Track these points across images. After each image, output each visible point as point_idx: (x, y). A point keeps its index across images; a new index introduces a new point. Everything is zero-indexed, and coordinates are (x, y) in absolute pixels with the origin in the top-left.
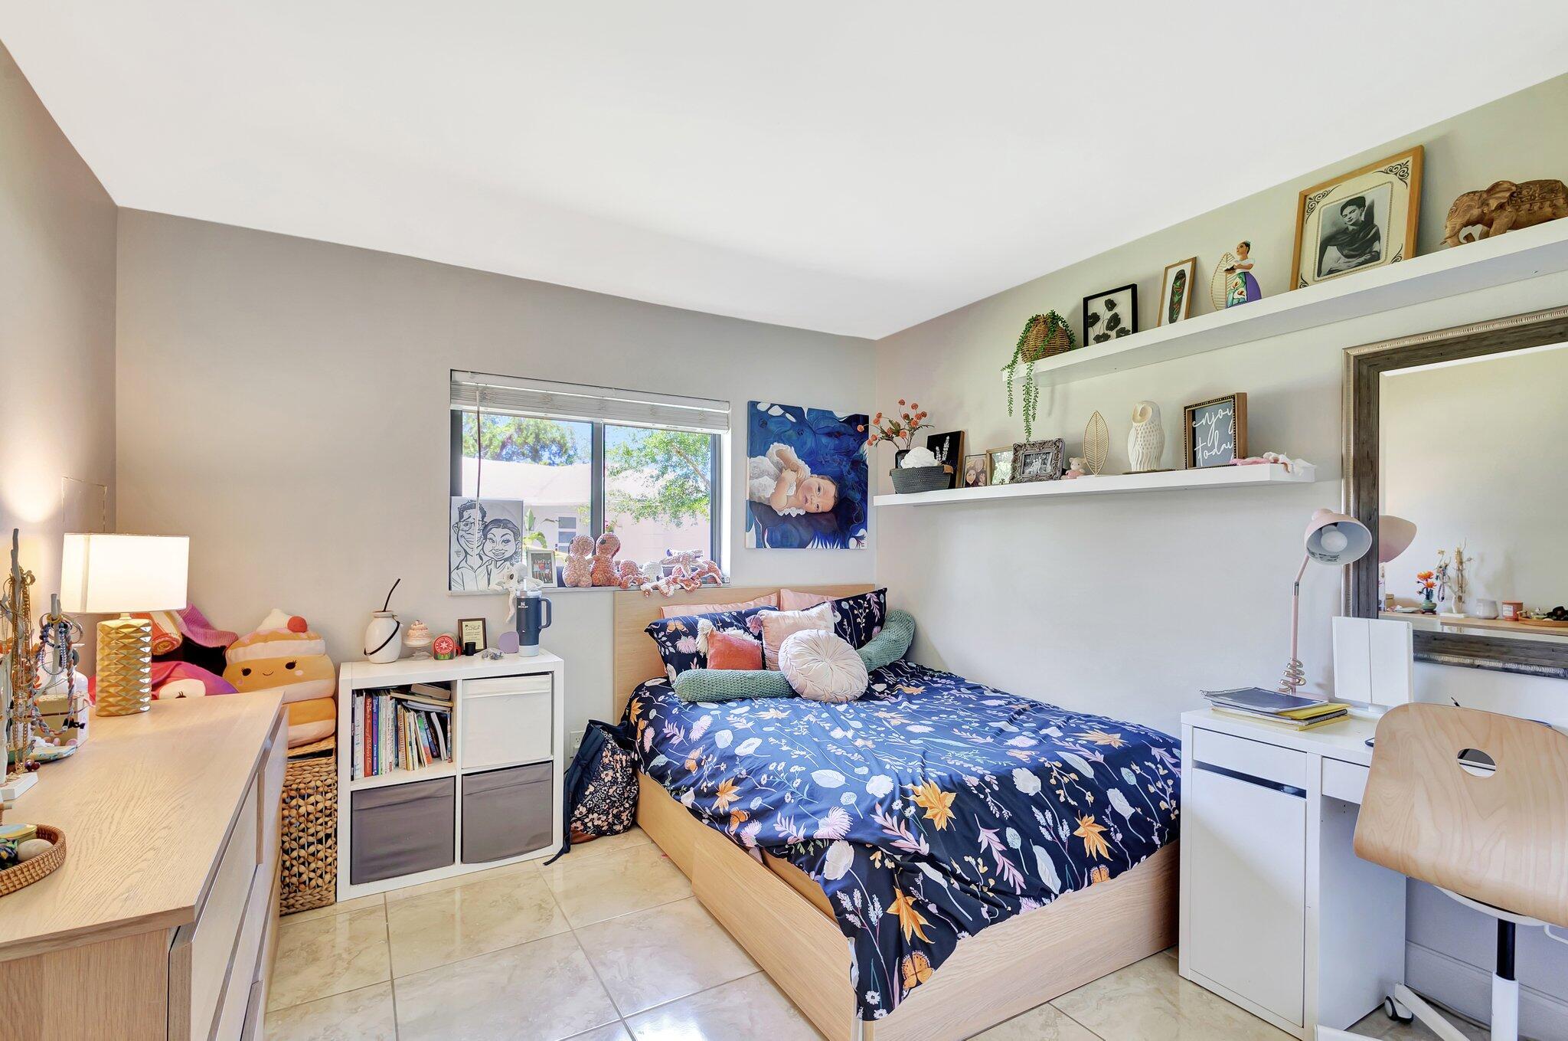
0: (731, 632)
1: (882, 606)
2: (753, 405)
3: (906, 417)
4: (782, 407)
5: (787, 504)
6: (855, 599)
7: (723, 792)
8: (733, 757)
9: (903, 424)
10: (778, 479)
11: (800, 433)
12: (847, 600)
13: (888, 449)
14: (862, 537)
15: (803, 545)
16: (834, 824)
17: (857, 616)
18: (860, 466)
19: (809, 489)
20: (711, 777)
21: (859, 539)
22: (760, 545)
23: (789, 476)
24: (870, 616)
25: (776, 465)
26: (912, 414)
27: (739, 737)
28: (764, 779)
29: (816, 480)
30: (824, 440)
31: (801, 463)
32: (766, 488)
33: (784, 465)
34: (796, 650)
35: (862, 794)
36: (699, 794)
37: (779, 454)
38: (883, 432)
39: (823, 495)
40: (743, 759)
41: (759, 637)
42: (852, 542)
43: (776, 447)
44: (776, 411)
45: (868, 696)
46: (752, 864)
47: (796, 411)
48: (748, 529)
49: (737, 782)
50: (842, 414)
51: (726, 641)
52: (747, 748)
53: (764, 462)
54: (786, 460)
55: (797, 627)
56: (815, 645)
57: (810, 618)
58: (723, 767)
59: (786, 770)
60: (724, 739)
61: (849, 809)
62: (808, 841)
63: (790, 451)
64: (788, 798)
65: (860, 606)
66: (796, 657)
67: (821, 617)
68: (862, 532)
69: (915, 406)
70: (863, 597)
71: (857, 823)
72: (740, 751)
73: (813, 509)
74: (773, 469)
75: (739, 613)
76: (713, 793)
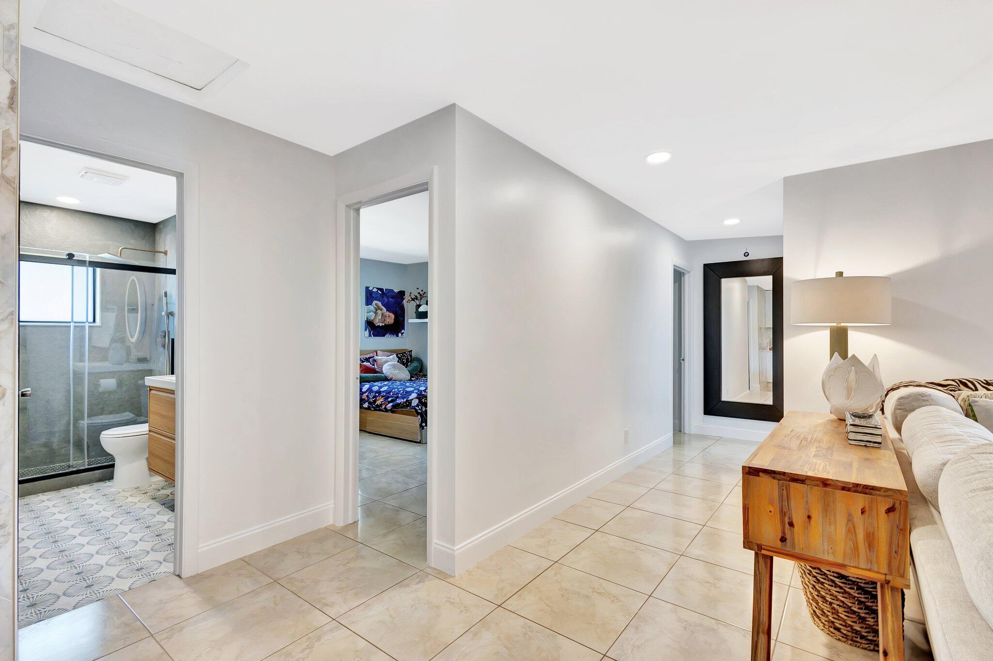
0: (365, 363)
1: (411, 356)
2: (367, 288)
3: (419, 293)
4: (377, 288)
5: (378, 322)
6: (402, 353)
7: (378, 400)
8: (381, 391)
9: (418, 296)
10: (376, 313)
11: (383, 297)
12: (400, 354)
13: (413, 304)
14: (403, 333)
15: (384, 336)
16: (414, 395)
17: (403, 359)
18: (402, 309)
19: (386, 316)
20: (373, 398)
21: (402, 334)
22: (370, 336)
23: (379, 312)
24: (407, 359)
25: (375, 308)
26: (421, 293)
27: (380, 387)
28: (391, 394)
29: (388, 313)
30: (390, 299)
31: (383, 307)
32: (372, 316)
33: (378, 308)
34: (389, 367)
35: (419, 390)
36: (370, 403)
37: (376, 304)
38: (411, 298)
39: (390, 318)
40: (383, 392)
41: (374, 365)
42: (400, 334)
43: (375, 302)
44: (375, 290)
45: (410, 380)
46: (390, 414)
47: (381, 290)
48: (366, 330)
49: (383, 396)
50: (396, 291)
51: (364, 365)
52: (385, 389)
53: (371, 307)
54: (378, 307)
55: (386, 362)
56: (394, 366)
57: (390, 359)
58: (377, 395)
59: (398, 390)
60: (375, 388)
61: (416, 393)
62: (407, 401)
63: (380, 304)
64: (399, 395)
65: (404, 356)
66: (389, 369)
67: (393, 359)
68: (403, 331)
69: (422, 291)
70: (405, 353)
71: (418, 395)
72: (382, 390)
73: (387, 323)
74: (374, 310)
75: (366, 358)
76: (375, 402)
